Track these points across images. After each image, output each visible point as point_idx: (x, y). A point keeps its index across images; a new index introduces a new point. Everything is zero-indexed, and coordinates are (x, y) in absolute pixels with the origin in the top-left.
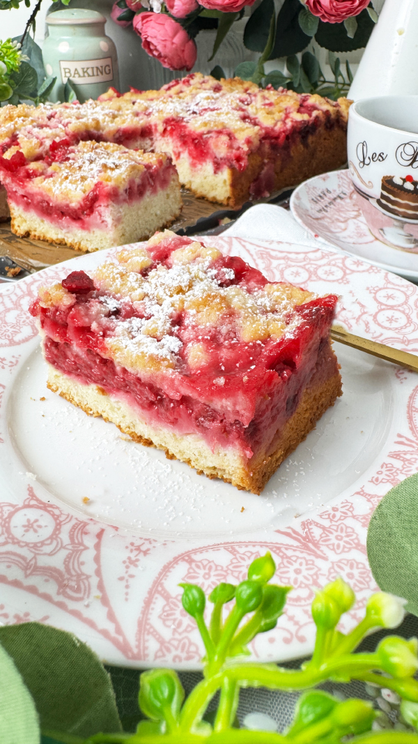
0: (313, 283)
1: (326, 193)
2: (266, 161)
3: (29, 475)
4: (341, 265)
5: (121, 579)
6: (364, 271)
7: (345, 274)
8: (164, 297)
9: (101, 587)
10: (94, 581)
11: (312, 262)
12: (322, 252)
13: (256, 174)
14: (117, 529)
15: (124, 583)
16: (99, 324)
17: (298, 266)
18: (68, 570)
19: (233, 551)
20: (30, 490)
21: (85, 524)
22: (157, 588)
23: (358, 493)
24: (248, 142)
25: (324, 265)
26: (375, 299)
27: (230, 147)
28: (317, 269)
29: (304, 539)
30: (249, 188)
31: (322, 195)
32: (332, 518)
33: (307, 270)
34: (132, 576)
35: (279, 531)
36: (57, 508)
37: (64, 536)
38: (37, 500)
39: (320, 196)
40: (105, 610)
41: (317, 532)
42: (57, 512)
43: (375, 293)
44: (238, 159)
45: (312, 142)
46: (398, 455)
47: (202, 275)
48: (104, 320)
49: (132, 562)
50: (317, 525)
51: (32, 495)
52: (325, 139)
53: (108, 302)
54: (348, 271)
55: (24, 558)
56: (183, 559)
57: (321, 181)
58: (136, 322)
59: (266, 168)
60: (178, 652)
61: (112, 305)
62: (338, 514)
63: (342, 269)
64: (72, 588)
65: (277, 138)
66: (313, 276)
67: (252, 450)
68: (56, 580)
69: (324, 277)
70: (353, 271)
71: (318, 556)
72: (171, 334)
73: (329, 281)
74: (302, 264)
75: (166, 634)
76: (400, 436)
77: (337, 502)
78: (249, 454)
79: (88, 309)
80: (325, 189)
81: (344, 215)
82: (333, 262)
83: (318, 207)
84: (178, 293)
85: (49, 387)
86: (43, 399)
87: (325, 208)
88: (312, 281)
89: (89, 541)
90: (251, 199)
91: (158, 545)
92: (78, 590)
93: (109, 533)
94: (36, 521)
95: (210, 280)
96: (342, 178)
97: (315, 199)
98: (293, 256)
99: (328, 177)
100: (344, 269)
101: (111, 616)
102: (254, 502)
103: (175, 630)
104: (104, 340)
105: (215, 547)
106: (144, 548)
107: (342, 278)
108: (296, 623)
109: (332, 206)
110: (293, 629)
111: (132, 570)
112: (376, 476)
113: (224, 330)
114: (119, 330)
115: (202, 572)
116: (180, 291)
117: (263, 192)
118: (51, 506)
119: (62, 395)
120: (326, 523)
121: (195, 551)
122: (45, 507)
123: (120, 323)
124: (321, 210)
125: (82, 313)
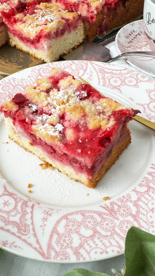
0: (123, 86)
1: (133, 32)
2: (105, 17)
3: (4, 180)
4: (136, 77)
5: (41, 226)
6: (146, 81)
7: (137, 82)
8: (56, 105)
9: (34, 230)
10: (31, 227)
11: (123, 75)
12: (128, 70)
13: (100, 23)
14: (39, 204)
15: (42, 228)
16: (29, 118)
17: (117, 77)
18: (21, 223)
19: (83, 215)
20: (5, 187)
21: (27, 202)
22: (54, 230)
23: (133, 190)
24: (97, 9)
25: (128, 77)
26: (149, 96)
27: (88, 11)
28: (125, 79)
29: (111, 210)
30: (97, 30)
31: (131, 33)
32: (122, 201)
33: (121, 80)
34: (45, 225)
35: (101, 206)
36: (16, 195)
37: (19, 208)
38: (8, 192)
39: (130, 34)
40: (35, 239)
41: (116, 207)
42: (16, 197)
43: (149, 93)
44: (92, 18)
45: (128, 5)
46: (151, 174)
47: (73, 95)
48: (31, 116)
49: (45, 219)
50: (116, 204)
51: (6, 189)
52: (134, 3)
53: (33, 107)
54: (139, 81)
55: (4, 218)
56: (65, 218)
57: (131, 26)
58: (45, 116)
59: (105, 20)
60: (62, 257)
61: (34, 108)
62: (125, 200)
63: (136, 79)
64: (22, 230)
65: (111, 4)
66: (123, 82)
67: (92, 176)
68: (17, 226)
69: (128, 83)
70: (141, 81)
71: (115, 218)
72: (59, 123)
73: (130, 86)
74: (118, 76)
75: (58, 249)
76: (153, 164)
77: (124, 194)
78: (90, 178)
79: (24, 111)
80: (132, 30)
81: (140, 44)
82: (132, 76)
83: (128, 40)
84: (62, 104)
85: (9, 138)
86: (7, 143)
87: (132, 41)
88: (122, 85)
89: (29, 210)
90: (97, 36)
91: (55, 211)
92: (25, 231)
93: (36, 206)
94: (8, 201)
95: (76, 97)
96: (141, 24)
97: (127, 36)
98: (115, 72)
99: (134, 24)
100: (137, 79)
101: (38, 242)
102: (93, 191)
103: (61, 248)
104: (31, 126)
105: (77, 213)
106: (49, 213)
107: (136, 84)
108: (105, 246)
109: (135, 39)
110: (104, 248)
111: (45, 223)
112: (141, 183)
113: (82, 122)
114: (38, 121)
115: (71, 224)
116: (63, 103)
117: (103, 32)
118: (13, 194)
119: (15, 141)
120: (120, 203)
121: (69, 214)
122: (11, 195)
123: (38, 117)
124: (130, 42)
125: (22, 113)
